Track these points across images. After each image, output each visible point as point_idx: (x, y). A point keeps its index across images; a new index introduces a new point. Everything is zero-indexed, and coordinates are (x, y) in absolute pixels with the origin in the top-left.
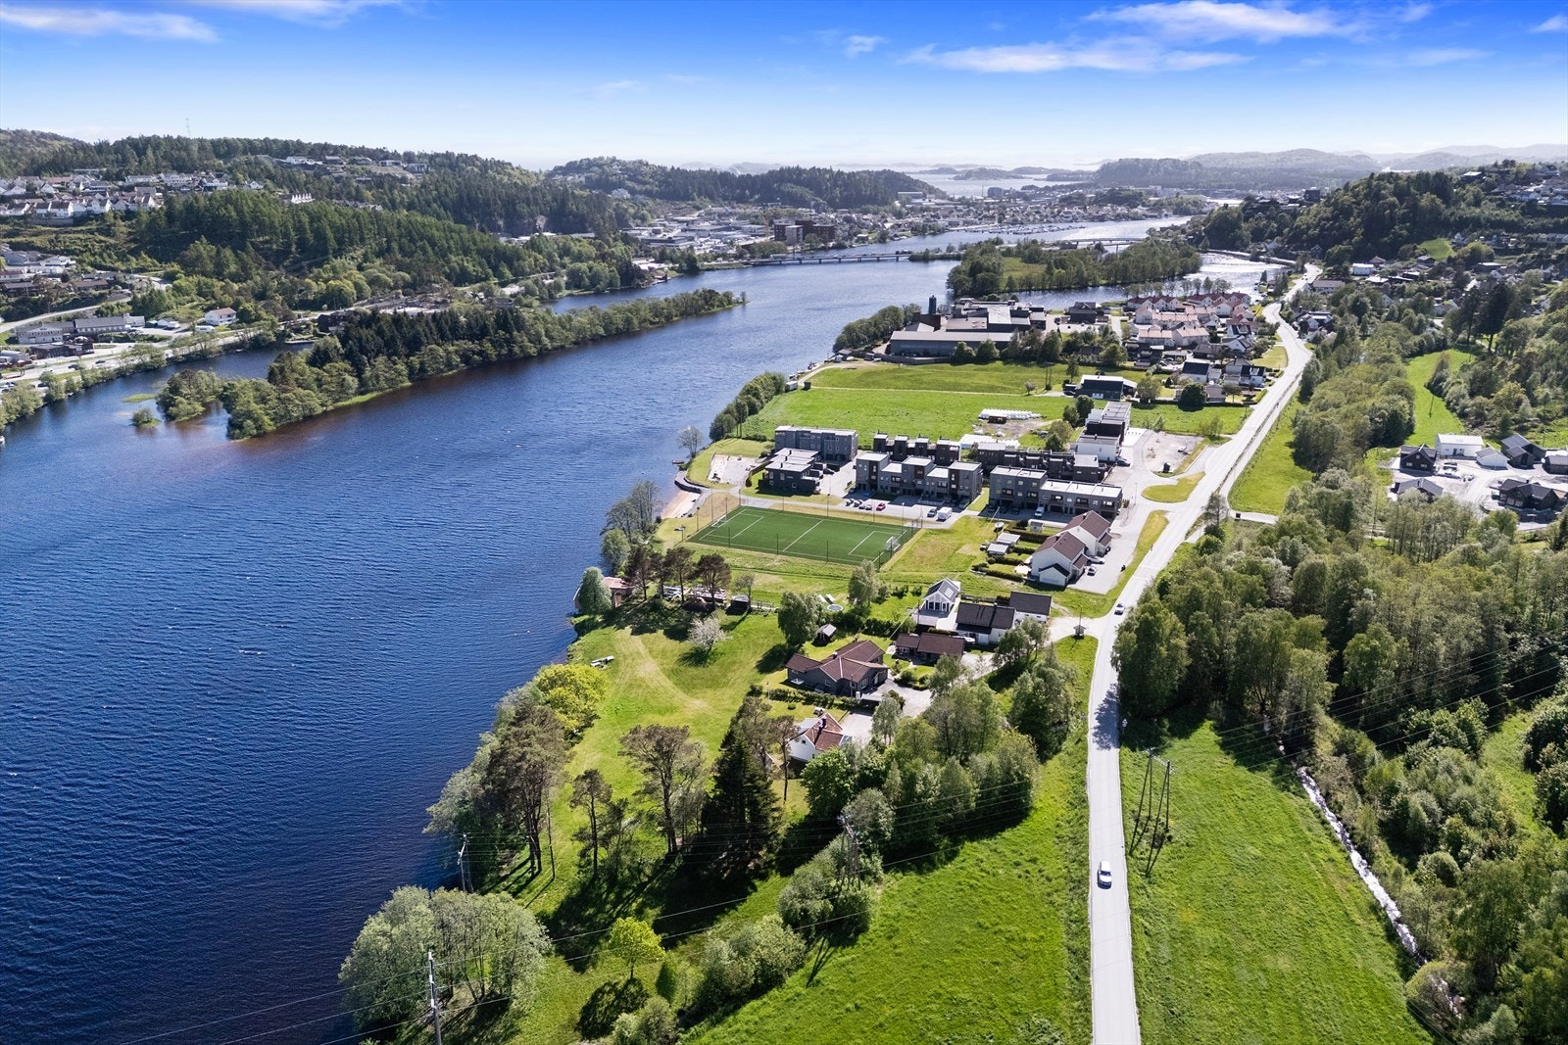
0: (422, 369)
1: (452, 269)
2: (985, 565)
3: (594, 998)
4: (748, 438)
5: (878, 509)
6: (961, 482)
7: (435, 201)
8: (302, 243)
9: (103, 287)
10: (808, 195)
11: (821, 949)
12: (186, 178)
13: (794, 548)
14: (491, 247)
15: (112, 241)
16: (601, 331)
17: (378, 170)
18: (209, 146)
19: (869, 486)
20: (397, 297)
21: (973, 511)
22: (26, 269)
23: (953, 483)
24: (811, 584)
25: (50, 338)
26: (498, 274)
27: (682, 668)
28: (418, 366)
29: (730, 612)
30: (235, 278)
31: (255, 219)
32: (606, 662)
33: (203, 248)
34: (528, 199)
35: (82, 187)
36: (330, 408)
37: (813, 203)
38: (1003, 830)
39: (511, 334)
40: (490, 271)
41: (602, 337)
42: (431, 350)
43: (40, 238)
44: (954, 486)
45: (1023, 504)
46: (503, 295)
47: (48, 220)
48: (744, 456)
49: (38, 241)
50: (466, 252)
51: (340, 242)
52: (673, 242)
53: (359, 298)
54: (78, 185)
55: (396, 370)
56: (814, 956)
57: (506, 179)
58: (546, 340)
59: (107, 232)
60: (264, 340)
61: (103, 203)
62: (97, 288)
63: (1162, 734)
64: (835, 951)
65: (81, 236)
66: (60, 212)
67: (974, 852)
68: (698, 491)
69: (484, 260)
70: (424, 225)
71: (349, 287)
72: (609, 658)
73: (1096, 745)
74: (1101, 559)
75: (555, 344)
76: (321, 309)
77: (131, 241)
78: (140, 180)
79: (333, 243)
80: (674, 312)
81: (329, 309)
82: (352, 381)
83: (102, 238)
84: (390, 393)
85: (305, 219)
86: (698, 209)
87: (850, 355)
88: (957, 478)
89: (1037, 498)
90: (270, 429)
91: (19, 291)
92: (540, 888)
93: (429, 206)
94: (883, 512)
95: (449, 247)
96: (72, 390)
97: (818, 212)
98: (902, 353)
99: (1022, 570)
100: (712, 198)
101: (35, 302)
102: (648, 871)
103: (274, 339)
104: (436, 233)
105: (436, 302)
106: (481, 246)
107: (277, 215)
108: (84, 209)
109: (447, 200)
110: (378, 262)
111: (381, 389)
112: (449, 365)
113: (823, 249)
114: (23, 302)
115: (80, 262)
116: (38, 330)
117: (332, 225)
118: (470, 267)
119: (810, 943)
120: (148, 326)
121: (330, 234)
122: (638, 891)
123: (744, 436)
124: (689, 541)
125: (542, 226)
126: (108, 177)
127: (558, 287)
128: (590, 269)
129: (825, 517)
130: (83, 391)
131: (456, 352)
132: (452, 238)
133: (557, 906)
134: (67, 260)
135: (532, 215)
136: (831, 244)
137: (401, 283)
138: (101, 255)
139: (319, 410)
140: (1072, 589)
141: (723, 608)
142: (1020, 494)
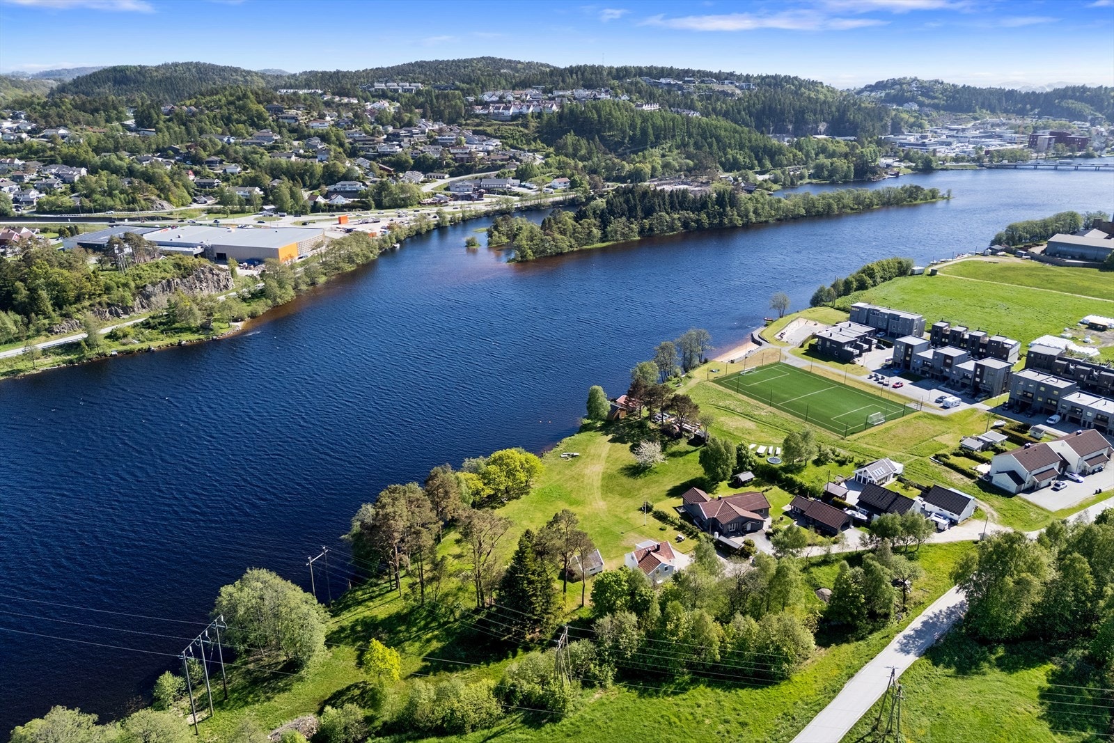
0: (651, 229)
1: (728, 160)
2: (945, 456)
3: (348, 689)
4: (839, 309)
5: (894, 387)
6: (985, 377)
7: (744, 110)
8: (632, 139)
9: (506, 160)
10: (1087, 109)
11: (514, 721)
12: (588, 92)
13: (791, 405)
14: (762, 145)
15: (526, 131)
16: (803, 212)
17: (716, 87)
18: (614, 71)
19: (904, 367)
20: (680, 177)
21: (984, 406)
22: (474, 146)
23: (978, 376)
24: (775, 436)
25: (466, 189)
26: (761, 164)
27: (619, 475)
28: (648, 227)
29: (691, 443)
30: (582, 159)
31: (608, 120)
32: (573, 456)
33: (570, 138)
34: (815, 110)
35: (528, 97)
36: (575, 249)
37: (1090, 117)
38: (742, 687)
39: (724, 210)
40: (756, 162)
41: (803, 216)
42: (661, 216)
43: (491, 128)
44: (978, 380)
45: (1042, 408)
46: (756, 179)
47: (497, 117)
48: (819, 322)
49: (489, 130)
50: (741, 147)
51: (657, 137)
52: (925, 146)
53: (652, 176)
54: (526, 95)
55: (630, 229)
56: (504, 724)
57: (812, 95)
58: (752, 215)
59: (525, 126)
60: (578, 201)
61: (528, 108)
62: (502, 160)
63: (985, 659)
64: (520, 728)
65: (511, 127)
66: (506, 112)
67: (704, 697)
68: (760, 344)
69: (752, 154)
70: (716, 127)
71: (647, 168)
72: (575, 454)
73: (897, 646)
74: (1081, 478)
75: (759, 219)
76: (626, 183)
77: (536, 132)
78: (561, 93)
79: (652, 138)
80: (875, 201)
81: (631, 182)
82: (596, 232)
83: (522, 129)
84: (622, 244)
85: (639, 121)
86: (976, 119)
87: (1001, 250)
88: (982, 372)
89: (1056, 406)
90: (531, 258)
91: (462, 159)
92: (389, 599)
93: (739, 113)
94: (897, 391)
95: (730, 144)
96: (455, 221)
97: (1093, 125)
98: (1056, 255)
99: (984, 469)
100: (993, 111)
101: (467, 167)
102: (457, 614)
103: (584, 200)
104: (723, 133)
105: (702, 183)
106: (754, 143)
107: (621, 118)
108: (518, 111)
109: (754, 110)
110: (676, 152)
111: (617, 240)
112: (673, 229)
113: (1070, 157)
114: (461, 166)
115: (503, 143)
116: (461, 183)
117: (653, 126)
118: (740, 158)
119: (507, 712)
120: (520, 186)
121: (650, 131)
122: (440, 626)
123: (836, 307)
124: (714, 381)
125: (822, 130)
126: (544, 91)
127: (802, 177)
128: (832, 164)
129: (842, 384)
130: (462, 223)
131: (679, 219)
132: (734, 137)
133: (387, 616)
134: (498, 142)
135: (816, 122)
136: (1079, 154)
137: (685, 168)
138: (517, 140)
139: (566, 251)
140: (1020, 499)
141: (688, 437)
142: (1040, 399)
